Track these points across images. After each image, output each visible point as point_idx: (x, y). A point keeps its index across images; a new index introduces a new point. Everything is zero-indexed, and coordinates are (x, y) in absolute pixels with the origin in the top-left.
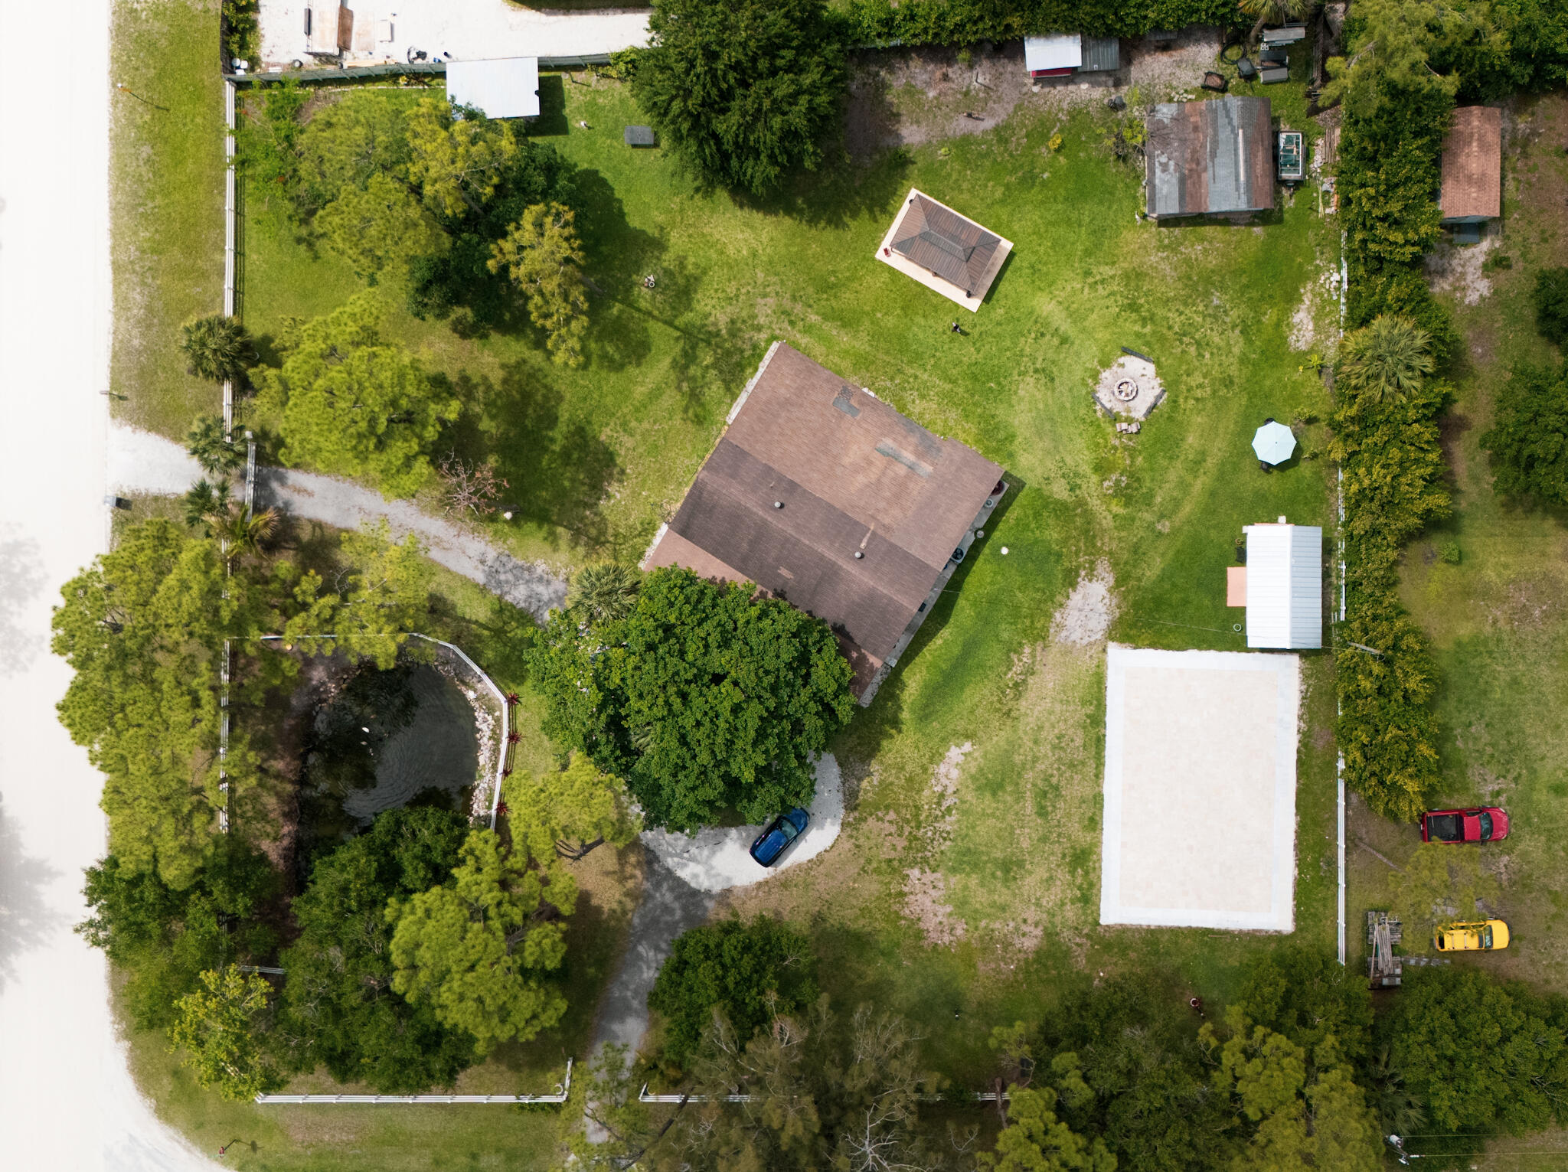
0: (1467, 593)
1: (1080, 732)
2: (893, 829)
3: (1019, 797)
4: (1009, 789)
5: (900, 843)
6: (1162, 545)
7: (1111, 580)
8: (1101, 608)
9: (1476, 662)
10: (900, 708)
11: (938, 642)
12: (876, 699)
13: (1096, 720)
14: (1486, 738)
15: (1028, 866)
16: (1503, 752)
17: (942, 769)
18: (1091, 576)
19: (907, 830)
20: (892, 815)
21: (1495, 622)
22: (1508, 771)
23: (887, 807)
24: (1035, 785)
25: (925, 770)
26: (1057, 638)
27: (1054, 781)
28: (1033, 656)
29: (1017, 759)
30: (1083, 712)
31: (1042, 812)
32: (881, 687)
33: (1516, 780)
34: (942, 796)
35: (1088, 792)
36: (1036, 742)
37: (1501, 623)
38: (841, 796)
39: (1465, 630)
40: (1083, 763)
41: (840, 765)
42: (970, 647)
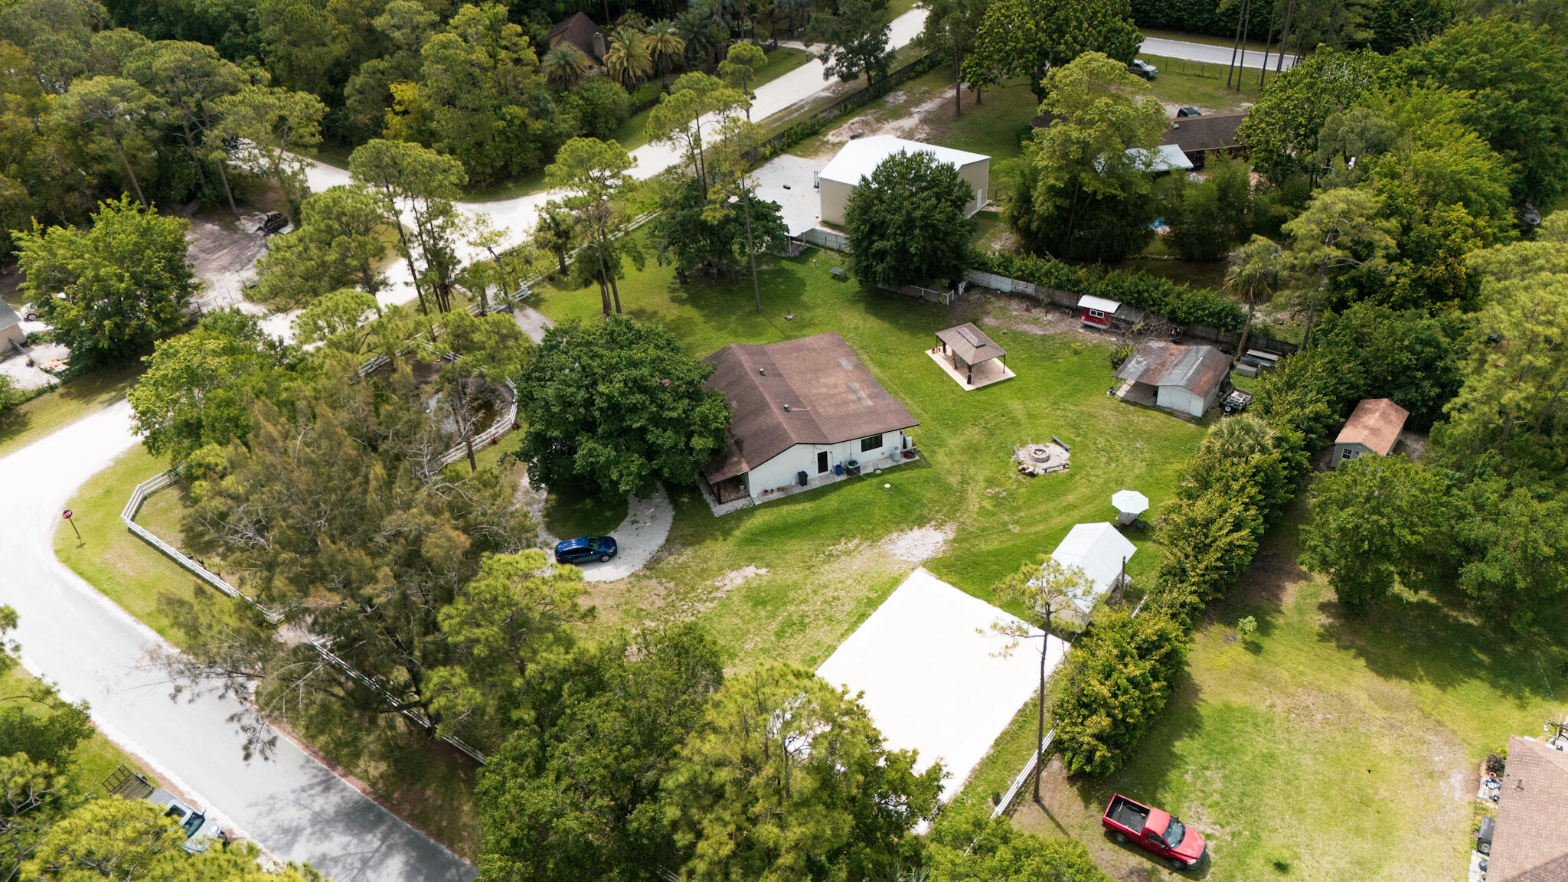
0: (1254, 675)
1: (853, 604)
2: (664, 593)
3: (772, 616)
4: (769, 608)
5: (660, 603)
6: (1005, 537)
7: (951, 536)
8: (931, 547)
9: (1239, 726)
10: (738, 527)
11: (799, 507)
12: (727, 515)
13: (873, 604)
14: (1218, 785)
15: (737, 661)
16: (1231, 805)
17: (734, 574)
18: (939, 526)
19: (673, 597)
20: (672, 585)
21: (1272, 706)
22: (1228, 823)
23: (673, 579)
24: (790, 615)
25: (721, 569)
26: (884, 545)
27: (807, 620)
28: (857, 546)
29: (792, 594)
30: (863, 592)
31: (780, 634)
32: (737, 511)
33: (1233, 835)
34: (718, 589)
35: (828, 640)
36: (815, 592)
37: (1278, 710)
38: (649, 557)
39: (1238, 700)
40: (839, 622)
41: (667, 541)
42: (819, 520)
